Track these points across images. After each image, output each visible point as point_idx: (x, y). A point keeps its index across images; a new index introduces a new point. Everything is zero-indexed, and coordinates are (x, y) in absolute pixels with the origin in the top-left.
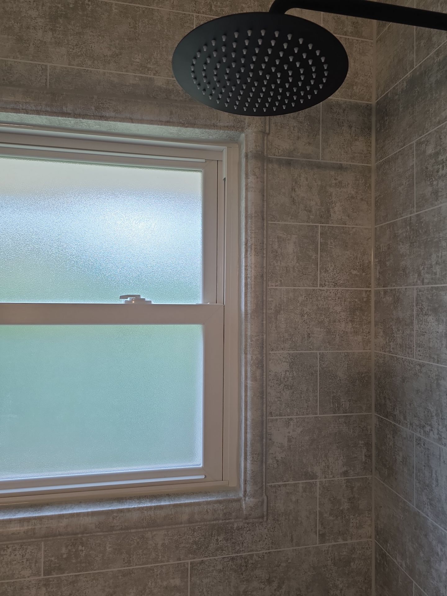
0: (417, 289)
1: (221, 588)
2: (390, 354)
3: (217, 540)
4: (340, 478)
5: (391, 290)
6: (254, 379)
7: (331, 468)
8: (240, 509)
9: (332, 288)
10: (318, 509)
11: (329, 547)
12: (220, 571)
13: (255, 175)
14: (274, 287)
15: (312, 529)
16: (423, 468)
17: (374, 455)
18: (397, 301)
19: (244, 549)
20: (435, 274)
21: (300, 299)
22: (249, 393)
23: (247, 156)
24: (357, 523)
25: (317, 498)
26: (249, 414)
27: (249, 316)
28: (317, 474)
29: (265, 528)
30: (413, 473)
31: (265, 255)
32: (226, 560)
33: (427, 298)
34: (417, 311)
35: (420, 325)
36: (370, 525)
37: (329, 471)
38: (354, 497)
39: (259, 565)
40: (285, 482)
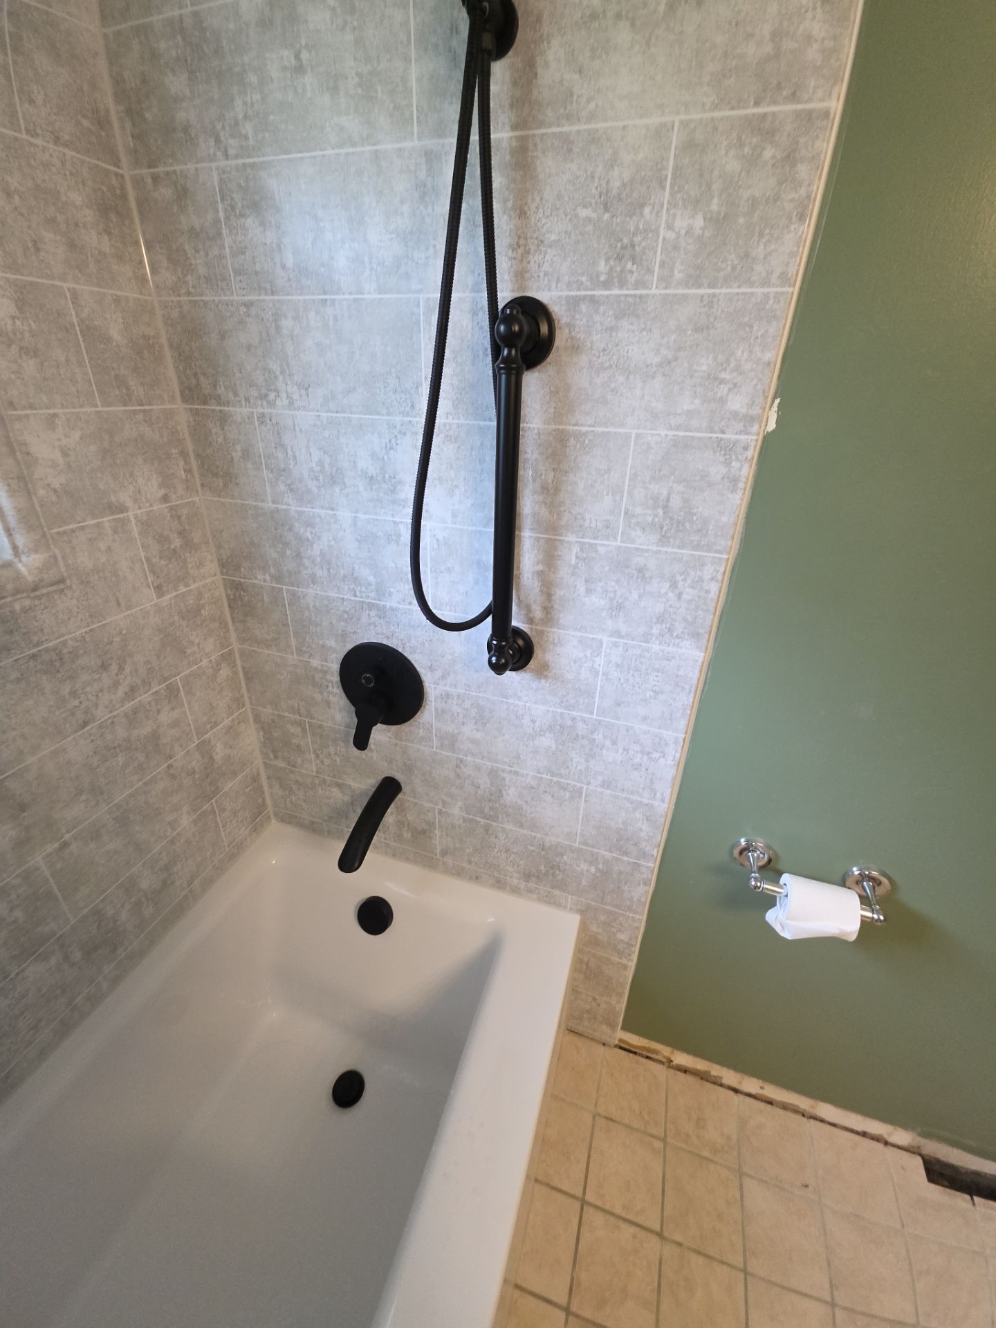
0: (217, 169)
1: (31, 702)
2: (191, 298)
4: (160, 507)
5: (167, 173)
7: (143, 493)
8: (19, 576)
9: (51, 146)
10: (142, 554)
11: (171, 599)
12: (18, 680)
15: (142, 584)
16: (274, 450)
17: (195, 468)
18: (183, 194)
19: (47, 637)
20: (246, 138)
24: (196, 562)
25: (136, 539)
28: (126, 505)
29: (72, 599)
30: (261, 463)
32: (21, 662)
33: (239, 186)
34: (225, 210)
35: (233, 237)
36: (211, 561)
37: (143, 498)
38: (184, 530)
39: (81, 652)
40: (79, 523)
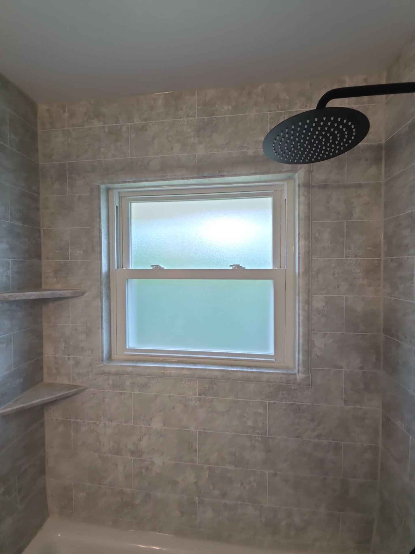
2: (395, 299)
3: (283, 393)
4: (358, 370)
5: (396, 259)
6: (304, 310)
7: (352, 363)
9: (354, 258)
10: (343, 386)
11: (351, 408)
12: (284, 410)
13: (304, 195)
14: (316, 259)
15: (339, 397)
17: (382, 359)
18: (400, 265)
19: (298, 401)
21: (333, 265)
22: (301, 318)
23: (299, 186)
24: (369, 398)
25: (342, 379)
26: (301, 329)
27: (301, 275)
28: (343, 366)
29: (310, 392)
30: (411, 372)
31: (310, 241)
36: (378, 401)
37: (351, 365)
38: (367, 382)
39: (307, 411)
40: (322, 368)
